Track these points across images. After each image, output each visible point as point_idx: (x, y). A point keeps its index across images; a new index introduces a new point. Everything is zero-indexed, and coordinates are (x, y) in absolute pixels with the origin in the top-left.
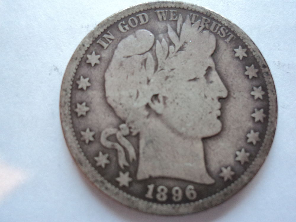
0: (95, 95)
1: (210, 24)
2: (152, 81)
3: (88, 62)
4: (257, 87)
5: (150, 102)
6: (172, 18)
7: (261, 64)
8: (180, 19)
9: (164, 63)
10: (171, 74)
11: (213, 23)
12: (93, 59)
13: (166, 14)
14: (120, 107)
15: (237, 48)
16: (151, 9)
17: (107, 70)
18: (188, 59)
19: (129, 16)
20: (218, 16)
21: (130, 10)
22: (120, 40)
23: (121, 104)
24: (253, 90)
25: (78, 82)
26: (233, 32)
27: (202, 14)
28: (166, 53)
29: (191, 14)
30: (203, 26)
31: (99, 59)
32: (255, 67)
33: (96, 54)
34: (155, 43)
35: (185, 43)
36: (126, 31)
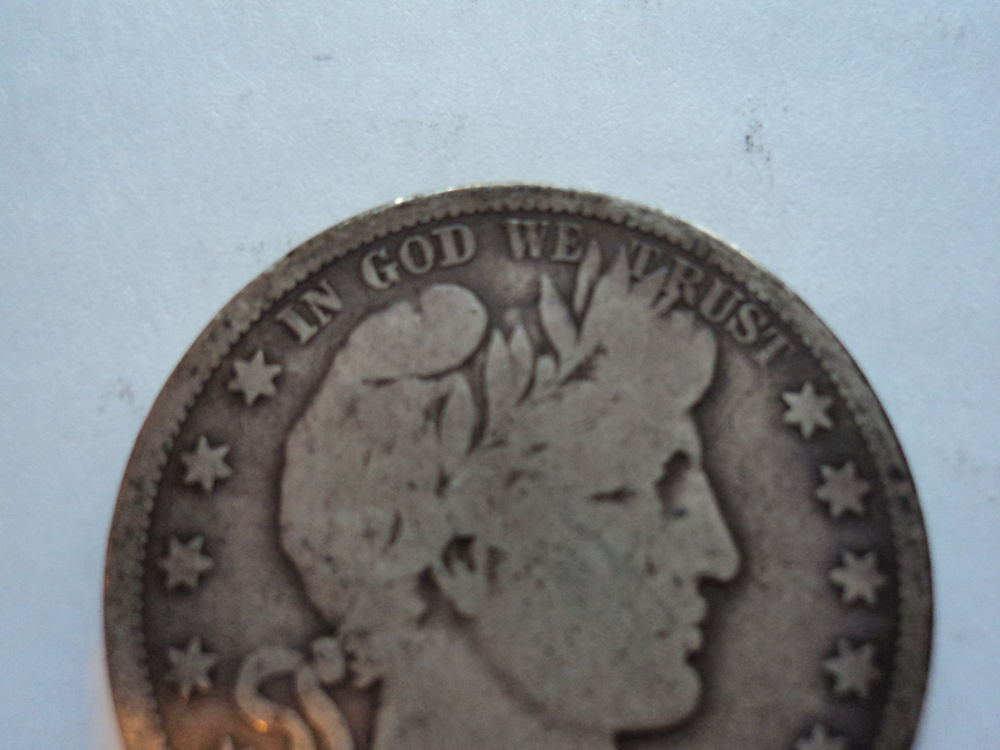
0: (240, 515)
1: (702, 289)
2: (456, 483)
3: (233, 386)
4: (860, 553)
5: (437, 564)
6: (560, 254)
7: (882, 464)
8: (593, 258)
9: (511, 420)
10: (533, 463)
11: (712, 283)
12: (254, 377)
13: (543, 235)
14: (324, 569)
15: (797, 389)
16: (490, 212)
17: (300, 426)
18: (604, 413)
19: (407, 231)
20: (736, 259)
21: (414, 210)
22: (362, 318)
23: (329, 559)
24: (839, 563)
25: (186, 458)
26: (789, 328)
27: (678, 247)
28: (523, 381)
29: (635, 243)
30: (673, 293)
31: (277, 381)
32: (860, 474)
33: (269, 360)
34: (485, 341)
35: (600, 350)
36: (384, 285)
